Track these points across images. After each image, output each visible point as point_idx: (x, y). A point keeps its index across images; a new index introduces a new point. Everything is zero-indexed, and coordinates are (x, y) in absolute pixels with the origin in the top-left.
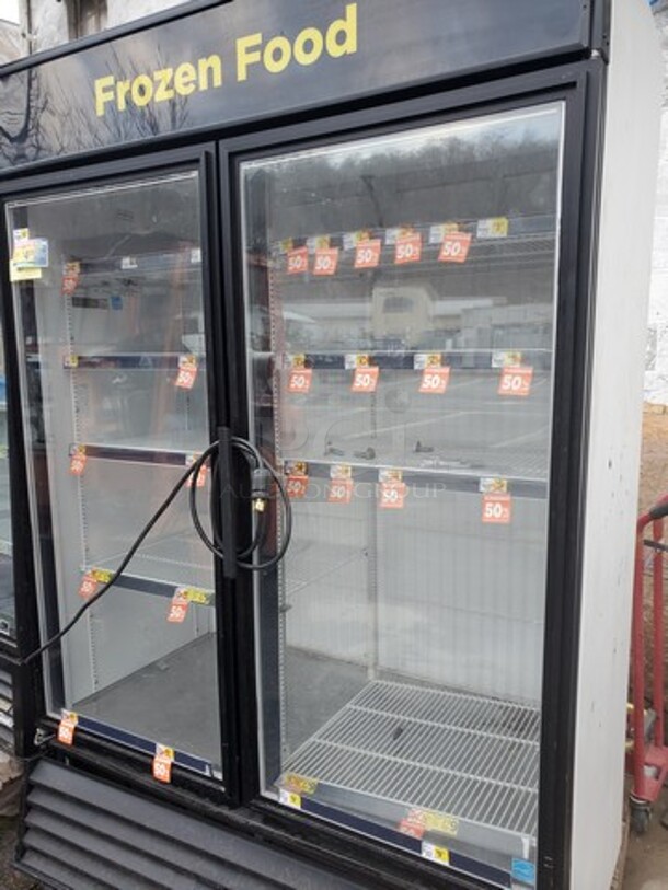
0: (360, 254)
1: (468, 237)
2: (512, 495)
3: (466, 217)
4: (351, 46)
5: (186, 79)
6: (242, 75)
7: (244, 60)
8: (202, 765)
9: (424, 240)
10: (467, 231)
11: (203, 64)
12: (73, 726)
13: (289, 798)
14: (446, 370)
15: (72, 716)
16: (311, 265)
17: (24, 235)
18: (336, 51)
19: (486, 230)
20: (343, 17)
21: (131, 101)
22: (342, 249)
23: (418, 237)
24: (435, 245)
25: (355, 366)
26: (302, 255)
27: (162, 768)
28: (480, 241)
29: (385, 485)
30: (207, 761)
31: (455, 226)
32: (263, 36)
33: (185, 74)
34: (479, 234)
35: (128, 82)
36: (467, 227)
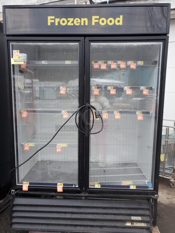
0: (112, 65)
1: (136, 64)
3: (135, 59)
4: (121, 23)
5: (77, 22)
6: (93, 24)
7: (94, 21)
8: (72, 185)
9: (126, 64)
10: (135, 63)
11: (83, 20)
12: (28, 186)
13: (97, 186)
14: (131, 90)
15: (27, 183)
16: (100, 67)
17: (17, 52)
18: (117, 24)
20: (119, 17)
21: (60, 23)
22: (107, 64)
24: (129, 65)
25: (110, 89)
26: (97, 65)
27: (60, 188)
28: (138, 65)
30: (74, 183)
31: (133, 62)
32: (99, 17)
33: (77, 21)
34: (138, 64)
35: (59, 19)
36: (135, 62)
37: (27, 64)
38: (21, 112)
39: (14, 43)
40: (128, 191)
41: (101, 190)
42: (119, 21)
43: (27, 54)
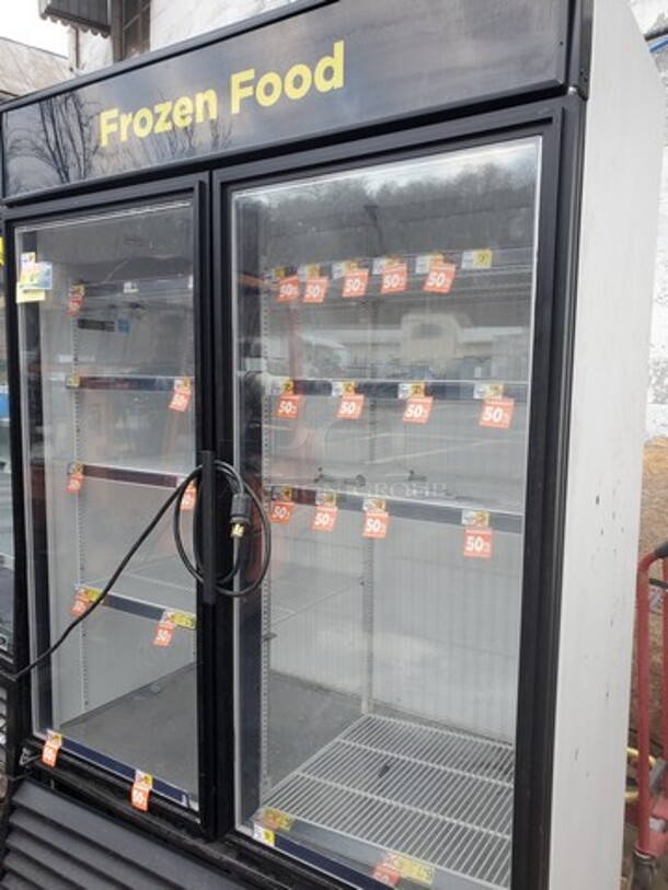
0: (348, 282)
1: (452, 268)
2: (495, 529)
3: (451, 249)
4: (338, 81)
5: (183, 112)
7: (237, 97)
8: (179, 794)
9: (410, 271)
10: (452, 262)
11: (200, 98)
12: (57, 748)
13: (262, 835)
14: (429, 400)
15: (57, 737)
16: (302, 293)
17: (31, 258)
19: (471, 261)
20: (332, 54)
21: (133, 130)
22: (331, 277)
23: (404, 268)
24: (421, 276)
25: (341, 393)
26: (293, 283)
27: (140, 797)
28: (465, 272)
30: (185, 791)
31: (440, 257)
32: (256, 73)
33: (183, 108)
34: (464, 266)
35: (130, 115)
36: (451, 258)
37: (83, 297)
38: (71, 471)
39: (25, 229)
42: (329, 73)
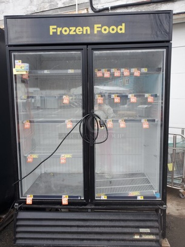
0: (115, 73)
1: (139, 71)
3: (139, 67)
4: (123, 31)
5: (79, 31)
6: (96, 32)
7: (96, 30)
8: (78, 197)
9: (130, 72)
10: (139, 70)
11: (85, 28)
12: (31, 199)
13: (104, 198)
14: (136, 98)
15: (31, 196)
16: (103, 74)
17: (20, 62)
18: (120, 32)
19: (143, 70)
20: (122, 25)
21: (62, 33)
22: (110, 72)
23: (128, 71)
24: (132, 73)
25: (114, 97)
26: (100, 73)
27: (65, 201)
28: (142, 72)
29: (120, 123)
31: (136, 69)
32: (102, 25)
33: (79, 29)
34: (142, 71)
35: (61, 28)
37: (29, 74)
38: (24, 123)
39: (16, 53)
40: (135, 201)
41: (108, 201)
42: (121, 29)
43: (29, 64)
